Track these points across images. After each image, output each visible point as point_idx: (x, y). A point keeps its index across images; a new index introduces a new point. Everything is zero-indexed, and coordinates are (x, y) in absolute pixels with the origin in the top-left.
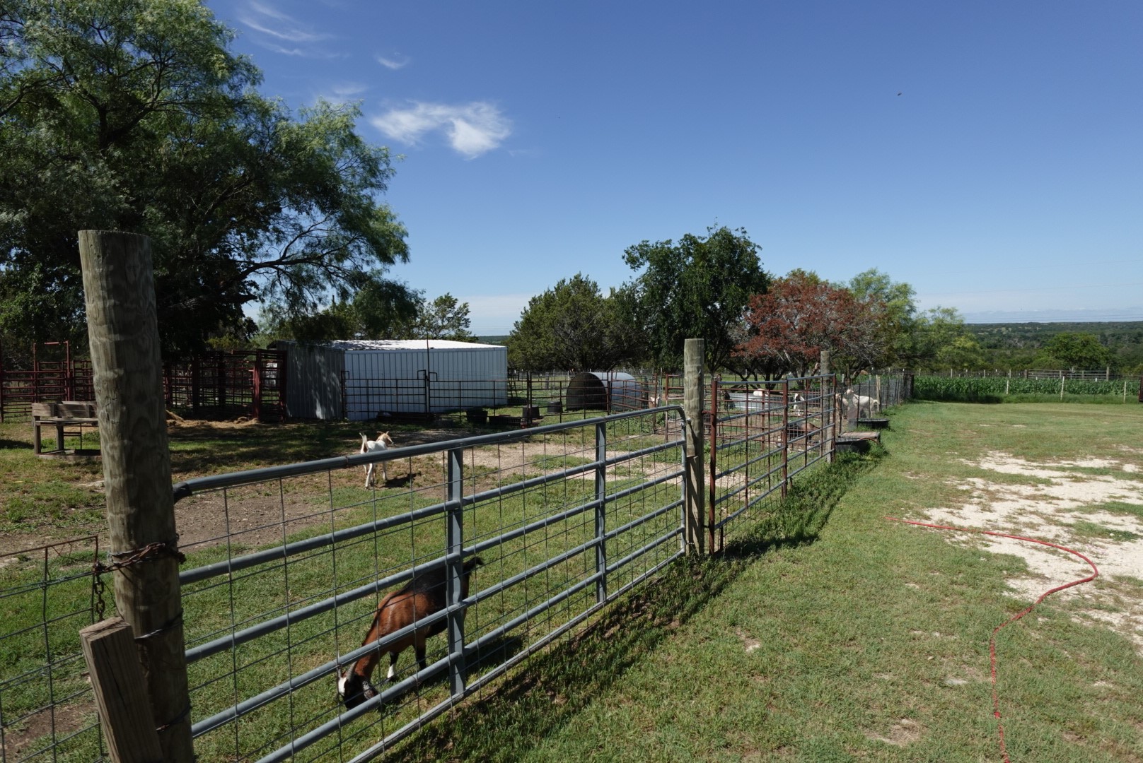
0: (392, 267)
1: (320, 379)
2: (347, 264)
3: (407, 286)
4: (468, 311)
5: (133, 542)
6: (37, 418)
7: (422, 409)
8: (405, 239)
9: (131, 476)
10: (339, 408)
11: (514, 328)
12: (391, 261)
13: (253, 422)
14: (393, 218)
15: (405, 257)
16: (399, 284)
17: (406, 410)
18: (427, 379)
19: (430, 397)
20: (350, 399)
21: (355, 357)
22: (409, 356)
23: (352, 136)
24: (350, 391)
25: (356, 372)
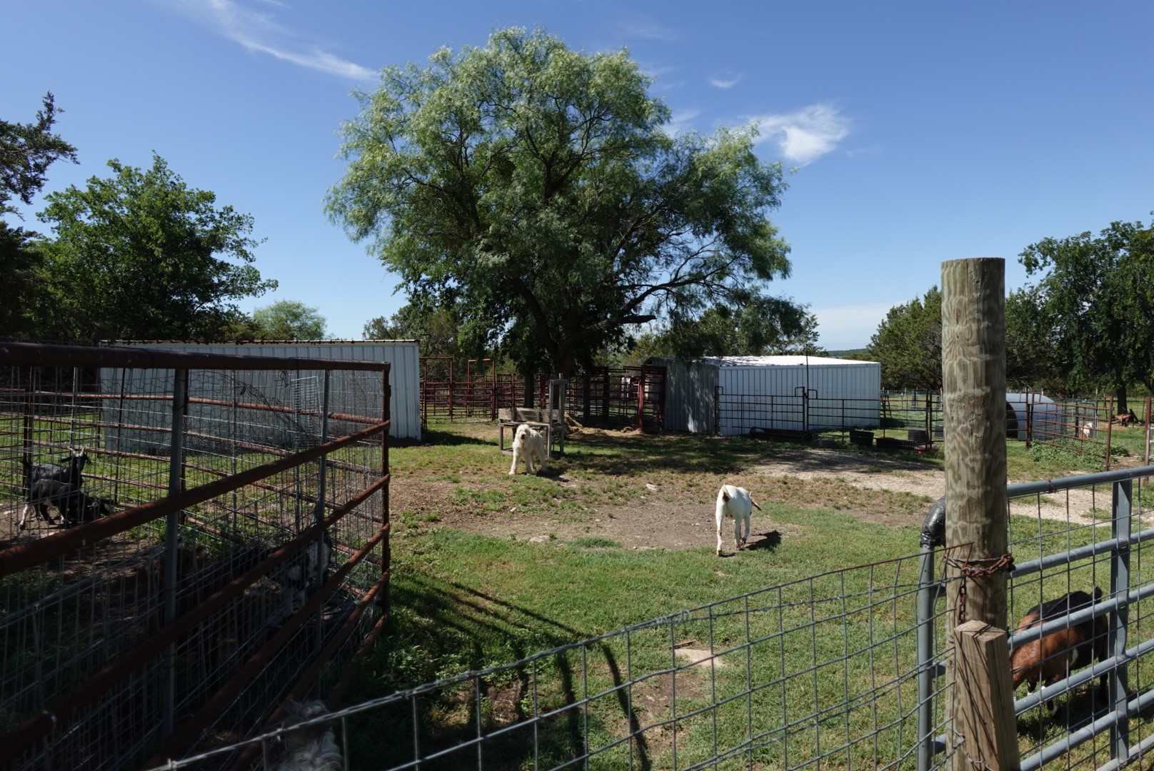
0: (770, 283)
1: (694, 394)
2: (728, 281)
3: (792, 301)
4: (816, 324)
5: (986, 551)
6: (502, 421)
7: (800, 427)
8: (788, 256)
9: (989, 488)
10: (712, 424)
11: (870, 342)
12: (770, 278)
13: (637, 432)
14: (775, 232)
15: (786, 271)
16: (784, 300)
17: (780, 427)
18: (805, 396)
19: (808, 415)
20: (723, 414)
21: (728, 373)
22: (779, 372)
23: (751, 156)
24: (722, 406)
25: (729, 387)
